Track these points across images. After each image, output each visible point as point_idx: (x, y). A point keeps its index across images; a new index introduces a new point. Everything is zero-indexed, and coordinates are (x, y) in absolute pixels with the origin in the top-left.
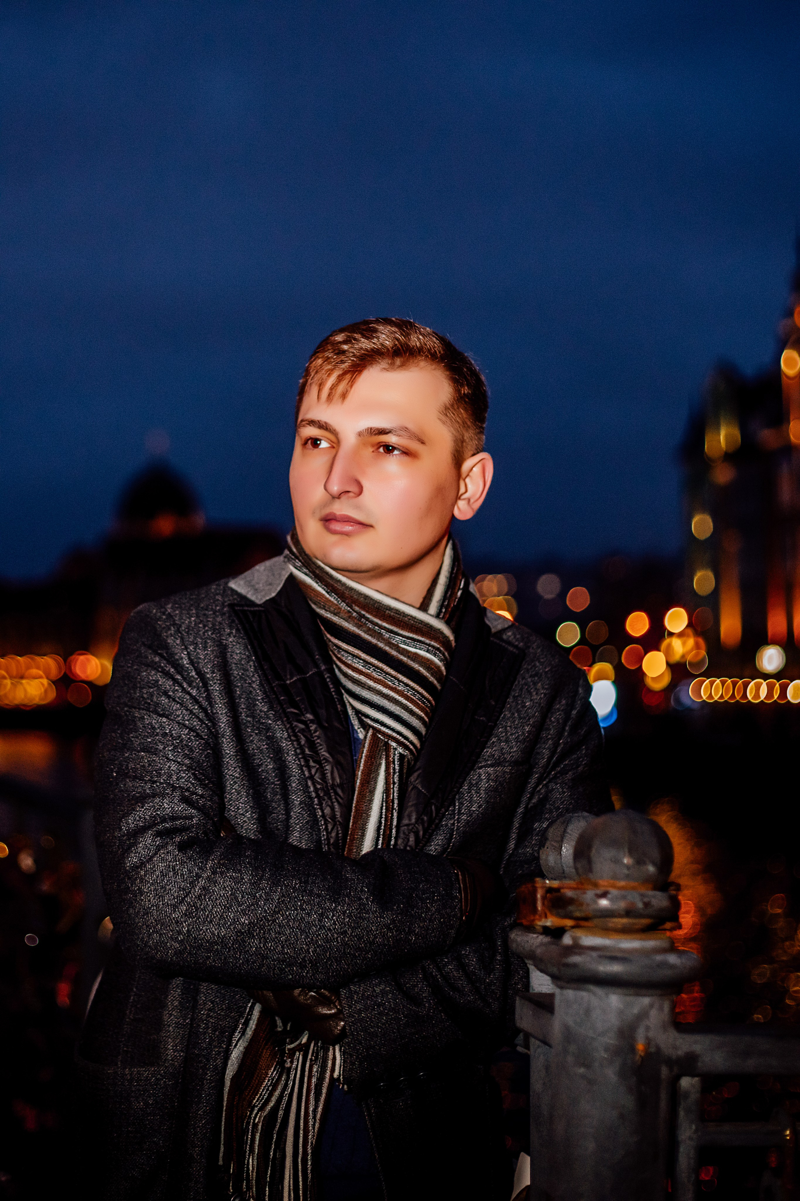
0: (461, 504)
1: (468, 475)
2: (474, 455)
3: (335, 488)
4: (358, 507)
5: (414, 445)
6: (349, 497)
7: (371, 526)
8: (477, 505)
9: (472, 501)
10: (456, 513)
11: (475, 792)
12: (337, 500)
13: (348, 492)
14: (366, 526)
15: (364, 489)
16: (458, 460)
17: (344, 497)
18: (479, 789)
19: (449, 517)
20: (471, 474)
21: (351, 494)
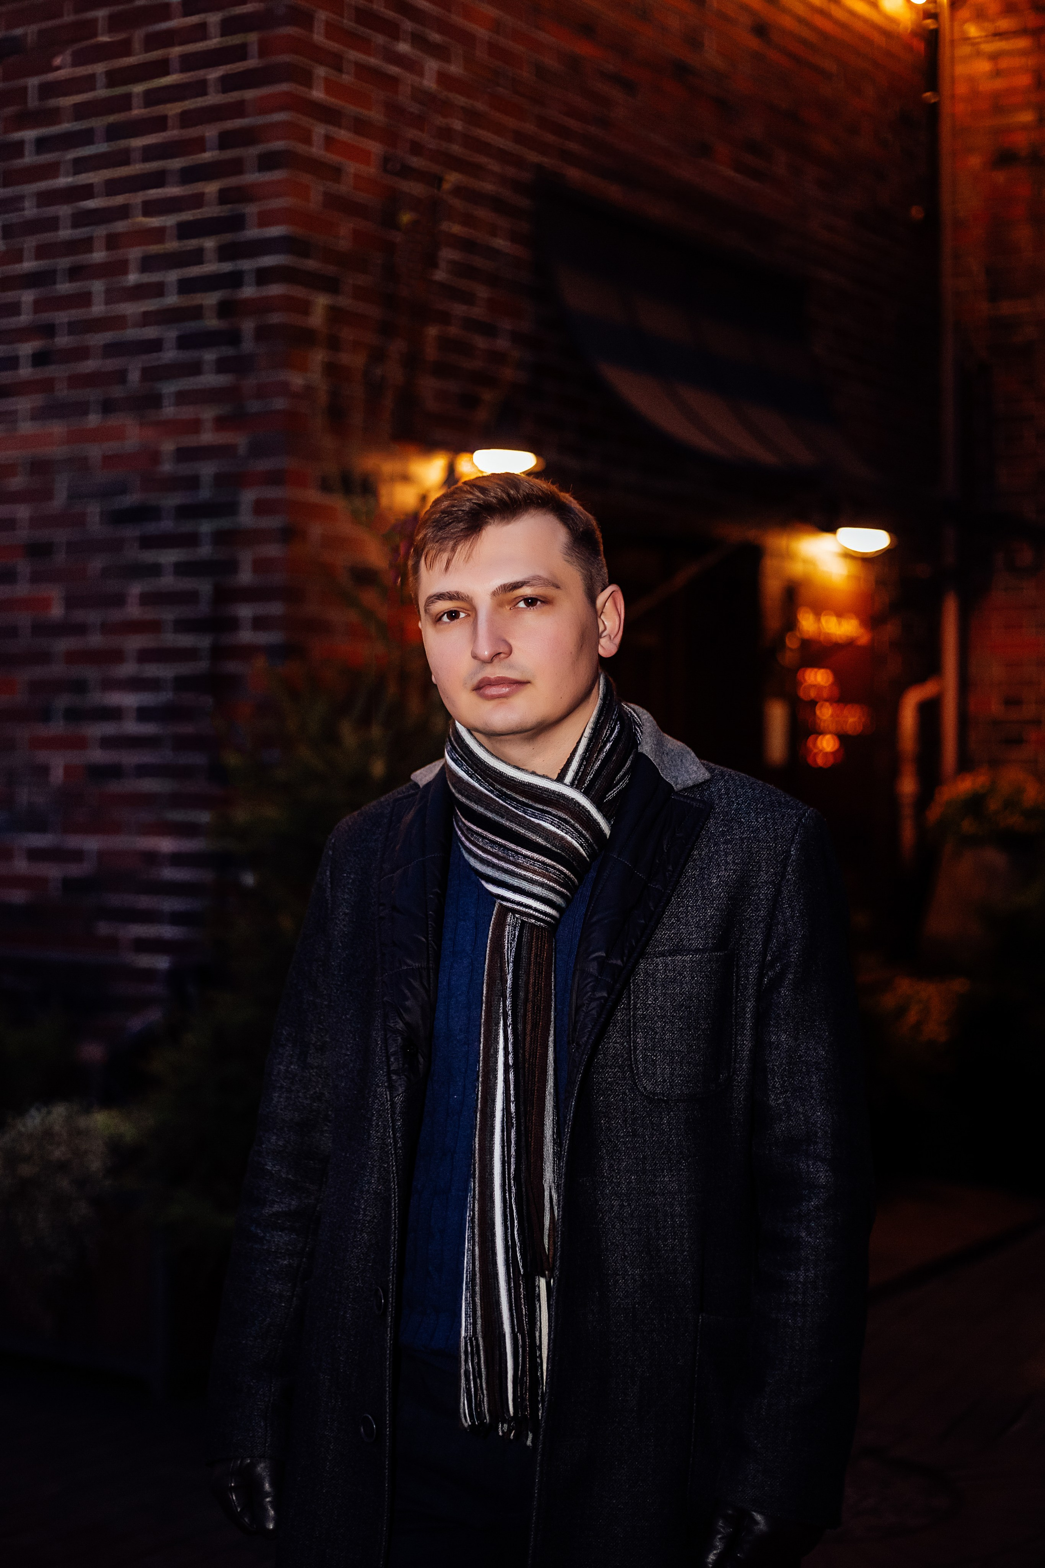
0: (603, 641)
1: (602, 612)
2: (603, 590)
3: (486, 653)
4: (511, 667)
5: (550, 592)
6: (501, 660)
7: (528, 682)
8: (618, 640)
9: (612, 637)
10: (601, 651)
11: (651, 984)
12: (489, 665)
13: (500, 653)
14: (521, 684)
15: (513, 646)
16: (592, 598)
17: (496, 661)
18: (655, 980)
19: (596, 657)
20: (604, 611)
21: (502, 655)
